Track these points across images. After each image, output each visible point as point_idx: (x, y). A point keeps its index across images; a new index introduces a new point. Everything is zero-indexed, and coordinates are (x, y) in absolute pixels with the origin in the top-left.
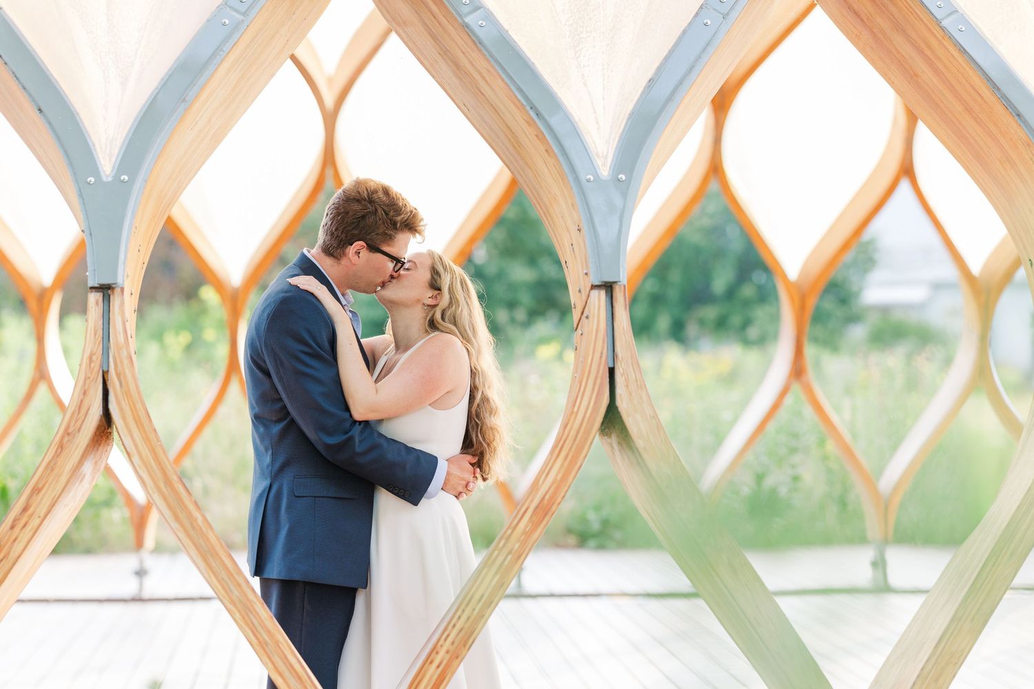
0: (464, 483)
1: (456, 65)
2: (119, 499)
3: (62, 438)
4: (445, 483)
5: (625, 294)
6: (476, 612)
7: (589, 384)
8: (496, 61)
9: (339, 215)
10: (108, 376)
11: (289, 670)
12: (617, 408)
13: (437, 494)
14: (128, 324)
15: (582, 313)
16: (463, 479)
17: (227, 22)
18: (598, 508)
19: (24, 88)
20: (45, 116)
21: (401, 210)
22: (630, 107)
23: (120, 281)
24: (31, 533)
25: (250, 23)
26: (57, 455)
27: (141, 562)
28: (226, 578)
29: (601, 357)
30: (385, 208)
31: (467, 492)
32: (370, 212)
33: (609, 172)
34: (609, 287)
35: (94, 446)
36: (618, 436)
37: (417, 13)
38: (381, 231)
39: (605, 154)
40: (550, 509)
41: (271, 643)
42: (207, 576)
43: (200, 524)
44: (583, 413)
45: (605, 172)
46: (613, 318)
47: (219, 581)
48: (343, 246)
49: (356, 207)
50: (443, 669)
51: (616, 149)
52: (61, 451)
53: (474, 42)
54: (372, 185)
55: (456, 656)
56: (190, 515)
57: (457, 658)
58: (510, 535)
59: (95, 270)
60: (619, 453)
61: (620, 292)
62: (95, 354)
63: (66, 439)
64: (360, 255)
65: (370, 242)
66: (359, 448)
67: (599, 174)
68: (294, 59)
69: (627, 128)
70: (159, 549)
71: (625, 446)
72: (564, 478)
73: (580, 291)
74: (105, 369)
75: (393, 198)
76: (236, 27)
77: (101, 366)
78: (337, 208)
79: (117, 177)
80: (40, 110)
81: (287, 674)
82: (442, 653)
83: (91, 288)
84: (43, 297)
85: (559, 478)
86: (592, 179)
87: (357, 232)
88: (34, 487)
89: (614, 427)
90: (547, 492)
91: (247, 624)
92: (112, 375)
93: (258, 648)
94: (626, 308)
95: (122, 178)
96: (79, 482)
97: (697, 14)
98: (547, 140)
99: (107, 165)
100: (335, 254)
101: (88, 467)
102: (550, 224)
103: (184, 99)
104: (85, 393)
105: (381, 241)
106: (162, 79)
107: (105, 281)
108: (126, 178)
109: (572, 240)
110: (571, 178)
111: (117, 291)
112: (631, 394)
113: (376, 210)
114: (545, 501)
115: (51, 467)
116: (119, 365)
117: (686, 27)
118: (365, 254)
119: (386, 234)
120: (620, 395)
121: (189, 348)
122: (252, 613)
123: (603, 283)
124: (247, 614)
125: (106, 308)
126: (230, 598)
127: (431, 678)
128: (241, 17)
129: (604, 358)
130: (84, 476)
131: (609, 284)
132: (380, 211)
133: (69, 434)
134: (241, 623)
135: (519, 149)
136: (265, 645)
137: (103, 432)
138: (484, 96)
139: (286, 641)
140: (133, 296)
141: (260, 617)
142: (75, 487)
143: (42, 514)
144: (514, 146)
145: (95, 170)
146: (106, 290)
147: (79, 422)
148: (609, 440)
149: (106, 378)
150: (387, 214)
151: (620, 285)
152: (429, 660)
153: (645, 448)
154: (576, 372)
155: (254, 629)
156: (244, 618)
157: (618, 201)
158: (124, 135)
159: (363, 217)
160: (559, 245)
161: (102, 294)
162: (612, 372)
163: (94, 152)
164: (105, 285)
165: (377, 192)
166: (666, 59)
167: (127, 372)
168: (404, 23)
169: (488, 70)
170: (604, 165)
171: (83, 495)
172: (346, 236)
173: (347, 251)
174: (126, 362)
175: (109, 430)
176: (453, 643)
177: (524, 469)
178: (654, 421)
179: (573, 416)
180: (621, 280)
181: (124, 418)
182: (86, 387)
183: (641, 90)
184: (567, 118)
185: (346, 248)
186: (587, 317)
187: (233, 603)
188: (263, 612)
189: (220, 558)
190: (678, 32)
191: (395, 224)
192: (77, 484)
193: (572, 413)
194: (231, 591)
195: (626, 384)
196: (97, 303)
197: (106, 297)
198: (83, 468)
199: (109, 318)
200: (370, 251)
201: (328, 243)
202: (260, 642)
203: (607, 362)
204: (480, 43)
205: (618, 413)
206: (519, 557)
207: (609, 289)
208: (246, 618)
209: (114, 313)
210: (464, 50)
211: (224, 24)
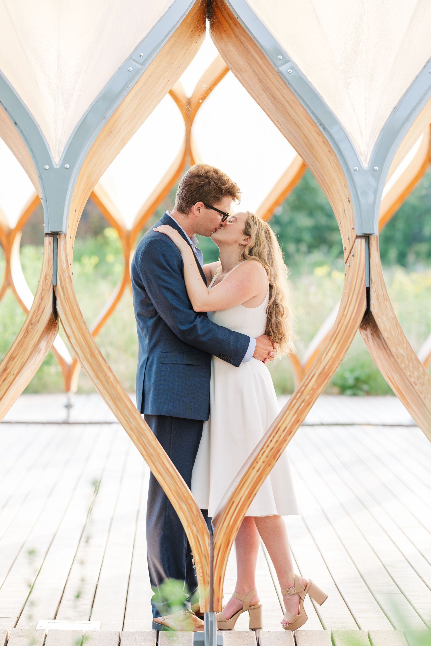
0: (267, 352)
1: (274, 98)
2: (55, 360)
3: (28, 326)
4: (255, 353)
5: (377, 242)
6: (281, 438)
7: (354, 297)
8: (299, 95)
9: (186, 186)
10: (56, 289)
11: (165, 471)
12: (371, 312)
13: (250, 360)
14: (68, 257)
15: (350, 253)
16: (266, 350)
17: (131, 69)
18: (352, 371)
19: (6, 110)
20: (19, 127)
21: (225, 182)
22: (382, 124)
23: (64, 230)
24: (9, 384)
25: (146, 70)
26: (25, 337)
27: (69, 399)
28: (127, 414)
29: (362, 280)
30: (215, 181)
31: (270, 358)
32: (206, 183)
33: (368, 165)
34: (367, 237)
35: (47, 331)
36: (371, 330)
37: (249, 64)
38: (213, 195)
39: (366, 153)
40: (328, 374)
41: (155, 455)
42: (115, 412)
43: (112, 381)
44: (350, 315)
45: (366, 165)
46: (369, 257)
47: (123, 417)
48: (190, 205)
49: (197, 180)
50: (260, 473)
51: (373, 150)
52: (27, 335)
53: (285, 83)
54: (207, 167)
55: (269, 464)
56: (105, 375)
57: (269, 466)
58: (303, 391)
59: (49, 223)
60: (371, 340)
61: (374, 240)
62: (48, 275)
63: (30, 327)
64: (200, 211)
65: (206, 202)
66: (200, 332)
67: (362, 167)
68: (171, 93)
69: (380, 138)
70: (80, 392)
71: (375, 336)
72: (338, 355)
73: (349, 239)
74: (54, 284)
75: (221, 176)
76: (137, 72)
77: (52, 282)
78: (185, 182)
79: (62, 165)
80: (15, 123)
81: (164, 474)
82: (260, 462)
83: (46, 234)
84: (10, 235)
85: (334, 356)
86: (358, 169)
87: (198, 196)
88: (11, 356)
89: (369, 325)
90: (327, 364)
91: (140, 443)
92: (59, 287)
93: (147, 457)
94: (377, 250)
95: (66, 166)
96: (37, 354)
97: (425, 66)
98: (330, 144)
99: (57, 158)
100: (185, 211)
101: (43, 345)
102: (330, 197)
103: (104, 117)
104: (42, 299)
105: (213, 202)
106: (91, 105)
107: (55, 230)
108: (68, 166)
109: (344, 206)
110: (344, 169)
111: (62, 236)
112: (380, 304)
113: (210, 182)
114: (326, 370)
115: (21, 344)
116: (63, 282)
117: (418, 75)
118: (203, 210)
119: (216, 197)
120: (373, 304)
121: (97, 266)
122: (143, 436)
123: (364, 235)
124: (140, 437)
125: (55, 246)
126: (130, 426)
127: (253, 478)
128: (140, 66)
129: (363, 282)
130: (41, 350)
131: (367, 235)
132: (212, 183)
133: (32, 324)
134: (137, 442)
135: (311, 149)
136: (151, 456)
137: (53, 323)
138: (290, 116)
139: (164, 454)
140: (71, 239)
141: (148, 439)
142: (35, 357)
143: (15, 373)
144: (309, 148)
145: (49, 161)
146: (55, 235)
147: (38, 317)
148: (365, 332)
149: (55, 290)
150: (216, 184)
151: (374, 236)
152: (252, 467)
153: (388, 338)
154: (346, 290)
155: (145, 446)
156: (138, 439)
157: (373, 182)
158: (67, 139)
159: (202, 186)
160: (336, 210)
161: (53, 238)
162: (368, 290)
163: (48, 150)
164: (55, 232)
165: (210, 172)
166: (405, 94)
167: (68, 286)
168: (241, 70)
169: (293, 101)
170: (365, 160)
171: (40, 361)
172: (191, 199)
173: (192, 208)
174: (67, 280)
175: (56, 322)
176: (267, 457)
177: (306, 346)
178: (394, 320)
179: (344, 317)
180: (375, 233)
181: (66, 315)
182: (43, 295)
183: (389, 114)
184: (342, 129)
185: (191, 207)
186: (353, 256)
187: (132, 429)
188: (150, 435)
189: (124, 402)
190: (413, 78)
191: (221, 190)
192: (36, 355)
193: (343, 315)
194: (130, 422)
195: (377, 298)
196: (50, 244)
197: (56, 239)
198: (40, 345)
199: (57, 253)
200: (207, 208)
201: (181, 204)
202: (148, 454)
203: (365, 284)
204: (288, 84)
205: (372, 315)
206: (309, 404)
207: (367, 238)
208: (140, 439)
209: (60, 249)
210: (278, 88)
211: (129, 71)
